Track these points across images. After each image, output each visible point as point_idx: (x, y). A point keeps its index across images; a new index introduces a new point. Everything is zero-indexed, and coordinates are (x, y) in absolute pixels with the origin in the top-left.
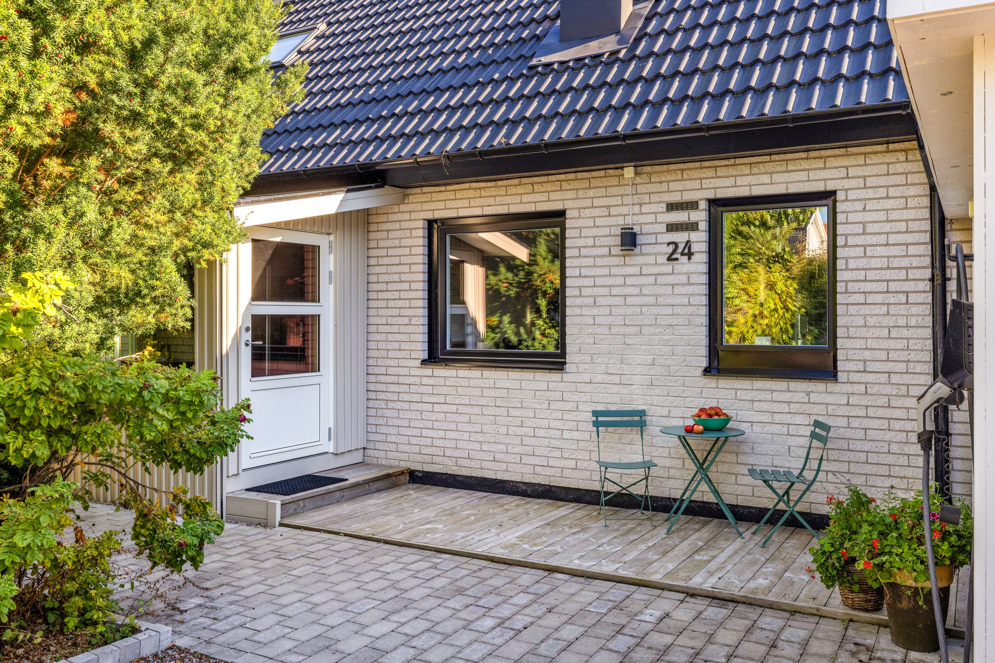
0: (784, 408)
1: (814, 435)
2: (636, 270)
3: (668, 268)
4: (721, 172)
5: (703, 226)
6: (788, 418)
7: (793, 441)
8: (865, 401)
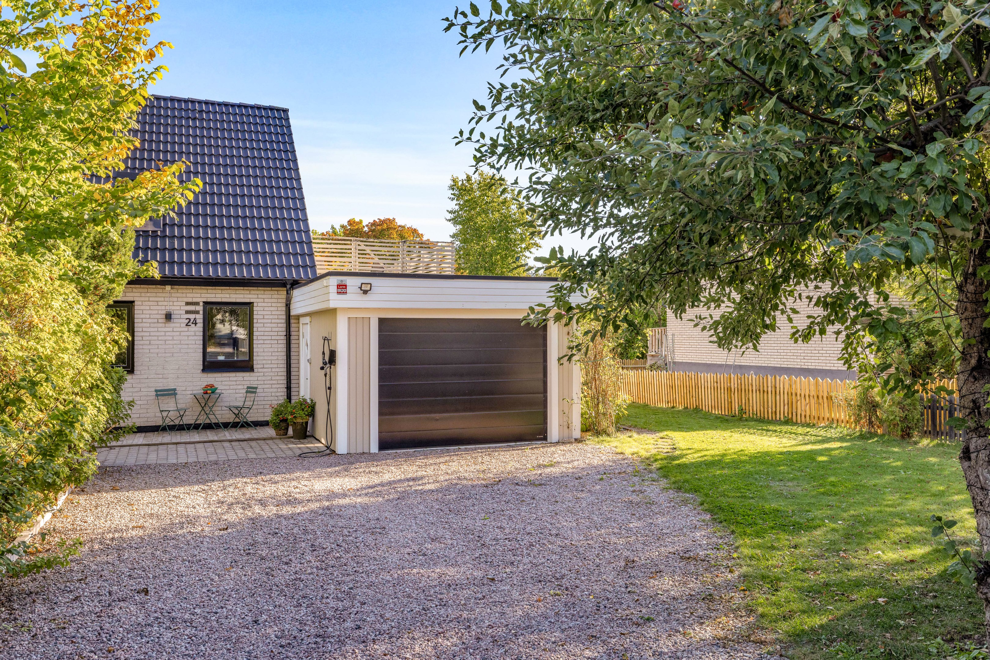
0: (234, 383)
1: (247, 392)
2: (171, 329)
3: (186, 329)
4: (209, 291)
5: (201, 312)
6: (235, 387)
7: (237, 395)
8: (264, 378)
